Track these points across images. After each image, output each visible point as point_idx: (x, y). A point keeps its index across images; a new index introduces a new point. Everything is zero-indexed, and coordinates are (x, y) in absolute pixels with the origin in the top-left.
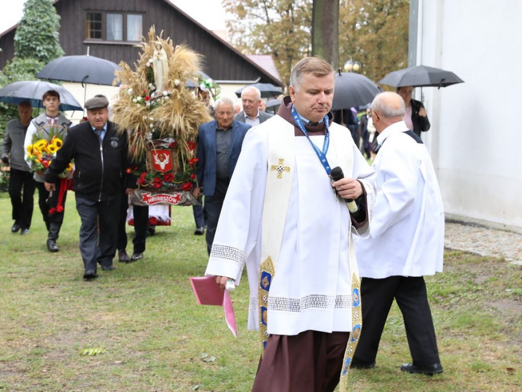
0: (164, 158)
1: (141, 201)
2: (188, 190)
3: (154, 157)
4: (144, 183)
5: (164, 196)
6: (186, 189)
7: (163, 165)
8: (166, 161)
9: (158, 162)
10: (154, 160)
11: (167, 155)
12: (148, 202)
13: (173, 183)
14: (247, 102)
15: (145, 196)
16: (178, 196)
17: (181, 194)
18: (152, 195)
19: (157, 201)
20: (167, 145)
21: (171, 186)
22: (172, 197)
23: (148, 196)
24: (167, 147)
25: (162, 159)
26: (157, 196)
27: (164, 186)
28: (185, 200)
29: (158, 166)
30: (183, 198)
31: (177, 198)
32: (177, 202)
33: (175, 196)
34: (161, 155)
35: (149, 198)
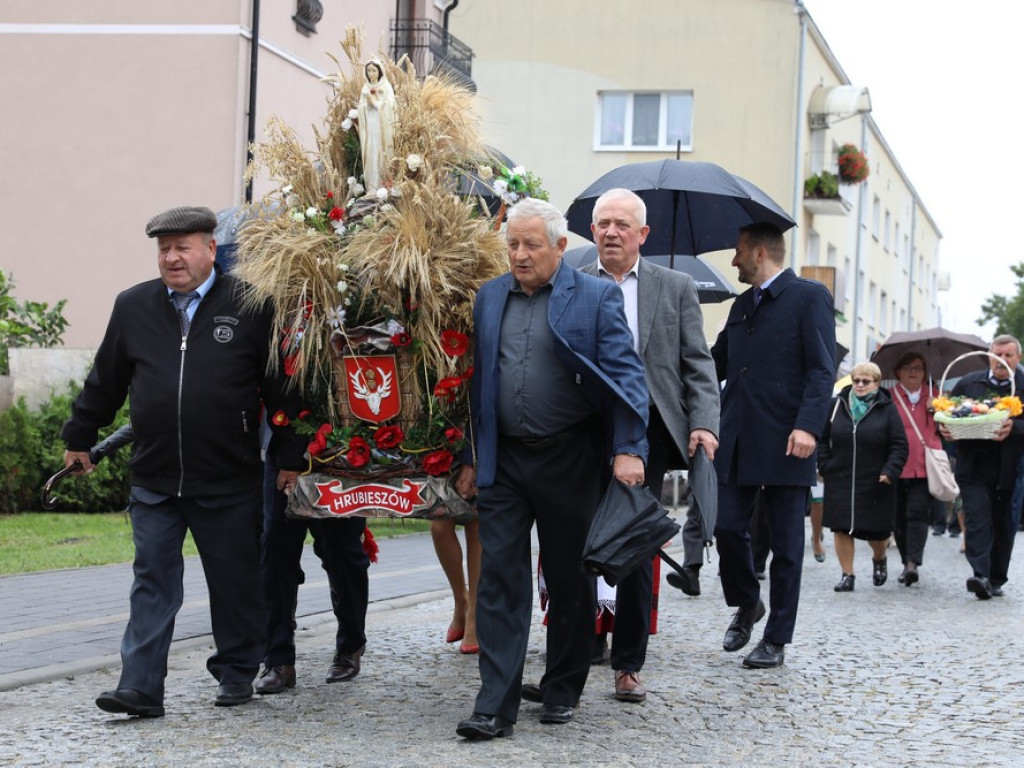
0: (379, 381)
1: (315, 505)
2: (443, 474)
3: (350, 378)
4: (322, 452)
5: (375, 489)
6: (438, 471)
7: (374, 403)
8: (384, 390)
9: (362, 391)
10: (352, 388)
11: (386, 374)
12: (333, 509)
13: (401, 453)
14: (612, 225)
15: (325, 489)
16: (414, 488)
17: (421, 484)
18: (344, 488)
19: (359, 505)
20: (384, 343)
21: (393, 461)
22: (399, 494)
23: (333, 489)
24: (384, 347)
25: (372, 383)
26: (358, 490)
27: (376, 461)
28: (433, 502)
29: (362, 405)
30: (428, 495)
31: (411, 497)
32: (410, 509)
33: (407, 489)
34: (370, 373)
35: (337, 496)
